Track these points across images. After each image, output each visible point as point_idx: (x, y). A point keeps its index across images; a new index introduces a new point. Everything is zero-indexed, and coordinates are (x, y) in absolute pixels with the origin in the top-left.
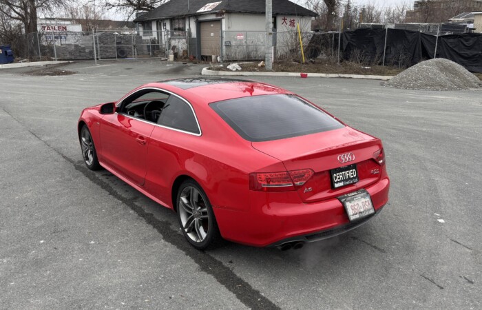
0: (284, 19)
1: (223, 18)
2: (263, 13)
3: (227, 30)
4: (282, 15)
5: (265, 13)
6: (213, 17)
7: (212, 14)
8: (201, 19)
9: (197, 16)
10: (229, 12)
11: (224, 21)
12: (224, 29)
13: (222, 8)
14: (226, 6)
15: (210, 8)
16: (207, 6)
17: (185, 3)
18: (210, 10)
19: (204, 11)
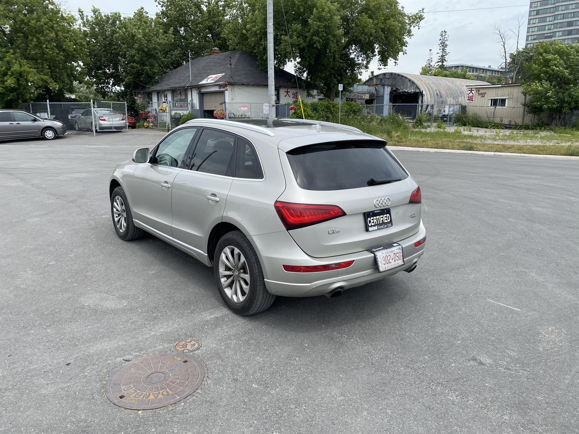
0: (287, 92)
1: (227, 90)
2: (266, 86)
3: (231, 101)
4: (285, 87)
5: (268, 85)
6: (216, 89)
7: (215, 85)
8: (204, 90)
9: (199, 87)
10: (232, 84)
11: (227, 93)
12: (227, 100)
13: (225, 80)
14: (229, 78)
15: (213, 79)
16: (210, 78)
17: (187, 75)
18: (213, 81)
19: (207, 82)
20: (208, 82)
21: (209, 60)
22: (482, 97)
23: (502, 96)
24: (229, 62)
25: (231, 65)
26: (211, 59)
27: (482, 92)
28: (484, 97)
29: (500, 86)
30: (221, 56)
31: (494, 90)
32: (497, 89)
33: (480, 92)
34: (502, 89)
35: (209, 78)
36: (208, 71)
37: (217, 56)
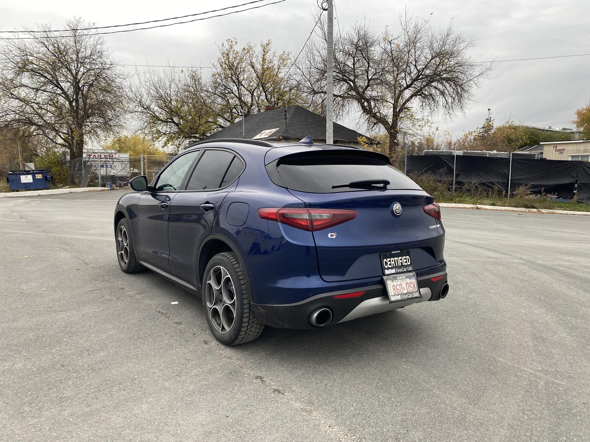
2: (323, 140)
4: (342, 142)
5: (325, 139)
10: (286, 139)
13: (279, 135)
14: (283, 132)
15: (266, 134)
16: (264, 133)
17: (240, 131)
18: (267, 136)
19: (260, 137)
20: (262, 137)
21: (263, 116)
22: (560, 153)
23: (584, 152)
24: (285, 117)
25: (286, 119)
26: (265, 115)
27: (560, 148)
28: (562, 153)
29: (582, 141)
30: (275, 112)
31: (575, 145)
32: (578, 145)
33: (557, 148)
34: (584, 144)
35: (262, 133)
36: (262, 126)
37: (271, 113)
